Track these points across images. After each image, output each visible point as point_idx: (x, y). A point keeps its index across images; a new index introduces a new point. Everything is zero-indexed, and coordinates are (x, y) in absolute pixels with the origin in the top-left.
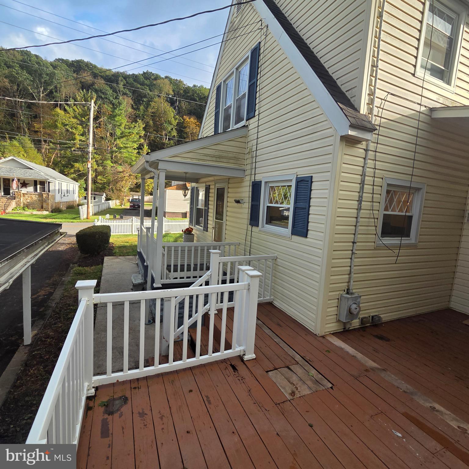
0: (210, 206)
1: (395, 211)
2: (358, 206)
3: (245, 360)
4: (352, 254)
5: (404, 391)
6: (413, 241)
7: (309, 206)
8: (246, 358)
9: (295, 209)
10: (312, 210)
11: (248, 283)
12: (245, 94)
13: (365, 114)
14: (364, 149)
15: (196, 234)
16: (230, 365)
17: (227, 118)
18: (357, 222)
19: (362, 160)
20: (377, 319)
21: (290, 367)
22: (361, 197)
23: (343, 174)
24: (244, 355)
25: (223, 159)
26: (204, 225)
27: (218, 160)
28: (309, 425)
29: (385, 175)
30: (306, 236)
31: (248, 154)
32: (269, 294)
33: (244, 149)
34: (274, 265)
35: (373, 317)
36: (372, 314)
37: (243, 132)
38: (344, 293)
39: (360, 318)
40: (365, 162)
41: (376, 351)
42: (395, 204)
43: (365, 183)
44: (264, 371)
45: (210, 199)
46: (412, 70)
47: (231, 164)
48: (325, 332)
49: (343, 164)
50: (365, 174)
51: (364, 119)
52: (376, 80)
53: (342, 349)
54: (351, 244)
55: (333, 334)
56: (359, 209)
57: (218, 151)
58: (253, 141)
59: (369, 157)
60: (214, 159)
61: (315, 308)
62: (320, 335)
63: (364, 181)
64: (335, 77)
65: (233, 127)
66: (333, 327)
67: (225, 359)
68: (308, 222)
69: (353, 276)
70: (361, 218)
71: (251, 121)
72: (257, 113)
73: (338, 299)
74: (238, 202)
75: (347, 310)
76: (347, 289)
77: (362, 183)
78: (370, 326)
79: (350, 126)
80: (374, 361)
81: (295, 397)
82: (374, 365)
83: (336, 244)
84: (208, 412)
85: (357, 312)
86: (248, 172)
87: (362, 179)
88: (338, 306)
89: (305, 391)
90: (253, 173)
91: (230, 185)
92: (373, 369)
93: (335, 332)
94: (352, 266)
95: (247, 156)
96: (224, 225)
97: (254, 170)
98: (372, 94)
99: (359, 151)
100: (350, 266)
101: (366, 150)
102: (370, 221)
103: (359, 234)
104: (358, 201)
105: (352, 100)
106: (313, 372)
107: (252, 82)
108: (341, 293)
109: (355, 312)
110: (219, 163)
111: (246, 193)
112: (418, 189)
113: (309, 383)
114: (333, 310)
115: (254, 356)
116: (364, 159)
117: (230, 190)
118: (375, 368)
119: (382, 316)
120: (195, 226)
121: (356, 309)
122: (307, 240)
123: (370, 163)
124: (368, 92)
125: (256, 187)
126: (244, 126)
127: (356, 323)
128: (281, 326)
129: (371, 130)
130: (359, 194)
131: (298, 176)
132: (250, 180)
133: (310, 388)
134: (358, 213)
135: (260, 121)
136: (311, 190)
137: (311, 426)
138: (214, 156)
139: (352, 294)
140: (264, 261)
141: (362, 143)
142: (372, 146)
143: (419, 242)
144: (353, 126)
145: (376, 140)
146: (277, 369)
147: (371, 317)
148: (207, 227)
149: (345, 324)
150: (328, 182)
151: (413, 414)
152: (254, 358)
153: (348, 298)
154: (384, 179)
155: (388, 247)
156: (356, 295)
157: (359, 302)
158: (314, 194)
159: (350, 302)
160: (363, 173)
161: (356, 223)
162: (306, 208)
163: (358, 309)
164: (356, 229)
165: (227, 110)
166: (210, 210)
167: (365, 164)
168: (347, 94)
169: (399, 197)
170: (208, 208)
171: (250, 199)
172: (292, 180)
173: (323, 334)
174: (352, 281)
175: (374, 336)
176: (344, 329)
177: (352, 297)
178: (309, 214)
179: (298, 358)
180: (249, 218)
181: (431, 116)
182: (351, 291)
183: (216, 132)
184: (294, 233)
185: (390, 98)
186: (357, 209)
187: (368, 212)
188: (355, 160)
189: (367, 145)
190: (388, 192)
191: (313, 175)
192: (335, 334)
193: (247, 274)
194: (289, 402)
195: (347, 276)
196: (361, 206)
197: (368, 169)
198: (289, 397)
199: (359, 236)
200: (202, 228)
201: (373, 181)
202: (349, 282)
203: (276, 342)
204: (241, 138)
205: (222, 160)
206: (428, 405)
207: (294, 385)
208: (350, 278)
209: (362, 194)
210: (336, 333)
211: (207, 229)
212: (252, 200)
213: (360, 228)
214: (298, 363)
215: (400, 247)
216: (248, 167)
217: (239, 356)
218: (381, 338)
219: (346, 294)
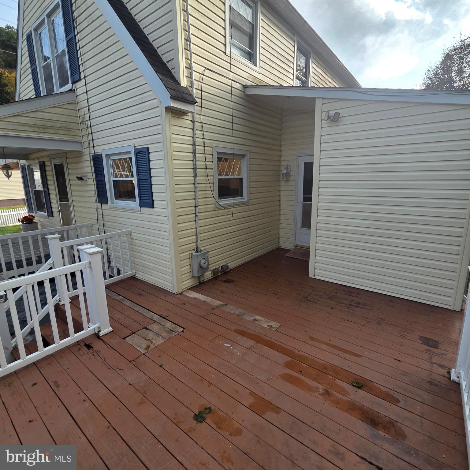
0: (50, 187)
1: (222, 176)
2: (194, 173)
3: (101, 335)
4: (196, 217)
5: (238, 315)
6: (246, 200)
7: (151, 177)
8: (101, 334)
9: (139, 181)
10: (154, 180)
11: (88, 261)
12: (64, 51)
13: (185, 86)
14: (191, 121)
15: (40, 221)
16: (84, 345)
17: (48, 79)
18: (195, 188)
19: (191, 131)
20: (225, 268)
21: (147, 327)
22: (195, 165)
23: (174, 144)
24: (100, 331)
25: (49, 130)
26: (47, 210)
27: (42, 130)
28: (159, 366)
29: (213, 145)
30: (153, 207)
31: (81, 124)
32: (130, 269)
33: (76, 118)
34: (130, 240)
35: (222, 267)
36: (221, 265)
37: (69, 97)
38: (194, 252)
39: (212, 270)
40: (193, 133)
41: (222, 292)
42: (227, 169)
43: (197, 152)
44: (121, 339)
45: (48, 178)
46: (222, 47)
47: (62, 136)
48: (182, 289)
49: (173, 135)
50: (195, 144)
51: (185, 92)
52: (191, 54)
53: (195, 299)
54: (193, 208)
55: (189, 289)
56: (195, 176)
57: (39, 119)
58: (84, 109)
59: (196, 128)
60: (36, 129)
61: (170, 271)
62: (178, 293)
63: (195, 150)
64: (155, 45)
65: (57, 90)
66: (189, 283)
67: (78, 342)
68: (152, 193)
69: (199, 235)
70: (198, 184)
71: (79, 84)
72: (82, 76)
73: (190, 258)
74: (81, 179)
75: (198, 266)
76: (196, 248)
77: (194, 152)
78: (221, 274)
79: (171, 98)
80: (219, 300)
81: (149, 350)
82: (219, 303)
83: (178, 210)
84: (56, 394)
85: (206, 266)
86: (86, 145)
87: (193, 148)
88: (190, 264)
89: (159, 341)
90: (91, 145)
91: (68, 161)
92: (218, 307)
93: (191, 287)
94: (197, 227)
95: (81, 126)
96: (72, 207)
97: (91, 142)
98: (189, 68)
99: (186, 122)
100: (196, 228)
101: (193, 122)
102: (206, 186)
103: (198, 198)
104: (193, 169)
105: (173, 72)
106: (169, 324)
107: (69, 37)
108: (191, 252)
109: (204, 266)
110: (44, 134)
111: (88, 168)
112: (244, 156)
113: (164, 334)
114: (187, 269)
115: (111, 329)
116: (193, 129)
117: (69, 166)
118: (219, 305)
119: (229, 265)
120: (36, 213)
121: (205, 263)
122: (155, 209)
123: (198, 133)
124: (185, 65)
125: (97, 160)
126: (71, 90)
127: (208, 275)
128: (141, 295)
129: (192, 103)
130: (193, 162)
131: (136, 148)
132: (90, 154)
133: (163, 338)
134: (194, 179)
135: (88, 86)
136: (149, 161)
137: (161, 366)
138: (34, 126)
139: (201, 251)
140: (118, 237)
141: (187, 115)
142: (197, 118)
143: (250, 199)
144: (173, 98)
145: (200, 112)
146: (134, 333)
147: (221, 267)
148: (52, 212)
149: (199, 277)
150: (162, 153)
151: (242, 328)
152: (111, 330)
153: (197, 256)
154: (213, 147)
155: (223, 208)
156: (204, 251)
157: (208, 257)
158: (153, 164)
159: (200, 258)
160: (193, 143)
161: (195, 190)
162: (148, 179)
163: (207, 263)
164: (195, 194)
165: (47, 68)
166: (51, 192)
167: (194, 134)
168: (168, 64)
169: (230, 163)
170: (48, 189)
171: (94, 174)
172: (130, 152)
173: (181, 291)
174: (199, 241)
175: (223, 281)
176: (199, 282)
177: (200, 254)
178: (151, 185)
179: (156, 317)
180: (97, 196)
181: (245, 93)
182: (199, 249)
183: (38, 95)
184: (142, 205)
185: (207, 73)
186: (194, 176)
187: (204, 178)
188: (184, 131)
189: (193, 117)
190: (219, 159)
191: (149, 146)
192: (192, 289)
193: (85, 252)
194: (143, 355)
195: (195, 237)
196: (196, 174)
197: (197, 139)
198: (143, 351)
199: (199, 200)
200: (46, 214)
201: (204, 150)
202: (197, 242)
203: (136, 310)
204: (69, 105)
205: (47, 131)
206: (252, 319)
207: (150, 340)
208: (197, 238)
209: (196, 162)
210: (193, 287)
211: (52, 214)
212: (96, 176)
213: (198, 193)
214: (155, 322)
215: (233, 205)
216: (85, 139)
217: (95, 334)
218: (228, 281)
219: (196, 252)
